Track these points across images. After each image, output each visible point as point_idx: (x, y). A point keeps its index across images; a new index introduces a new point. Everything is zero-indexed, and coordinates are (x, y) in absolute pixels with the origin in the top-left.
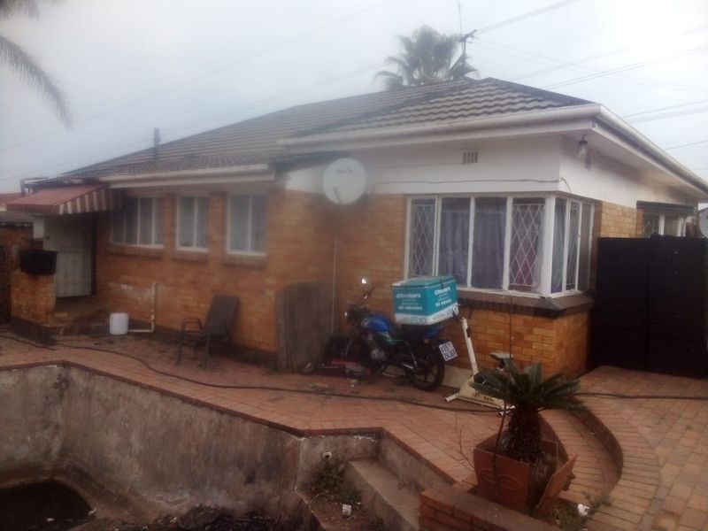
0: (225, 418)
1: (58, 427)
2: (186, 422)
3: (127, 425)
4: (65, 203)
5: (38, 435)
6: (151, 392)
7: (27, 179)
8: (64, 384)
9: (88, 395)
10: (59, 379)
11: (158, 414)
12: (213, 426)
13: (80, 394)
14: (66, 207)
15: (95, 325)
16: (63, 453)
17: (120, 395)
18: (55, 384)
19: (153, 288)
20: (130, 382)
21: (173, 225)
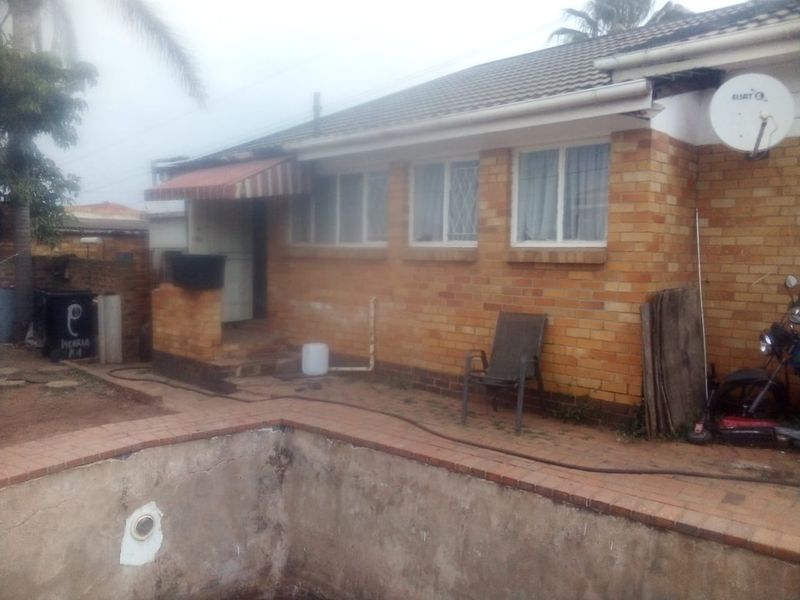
0: (671, 542)
1: (278, 527)
2: (567, 540)
3: (425, 534)
4: (243, 181)
5: (252, 542)
6: (473, 480)
7: (159, 161)
8: (286, 457)
9: (334, 478)
10: (276, 449)
11: (495, 521)
12: (640, 552)
13: (317, 475)
14: (244, 187)
15: (281, 362)
16: (291, 570)
17: (404, 481)
18: (271, 458)
19: (372, 305)
20: (423, 460)
21: (406, 210)
